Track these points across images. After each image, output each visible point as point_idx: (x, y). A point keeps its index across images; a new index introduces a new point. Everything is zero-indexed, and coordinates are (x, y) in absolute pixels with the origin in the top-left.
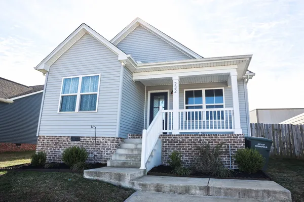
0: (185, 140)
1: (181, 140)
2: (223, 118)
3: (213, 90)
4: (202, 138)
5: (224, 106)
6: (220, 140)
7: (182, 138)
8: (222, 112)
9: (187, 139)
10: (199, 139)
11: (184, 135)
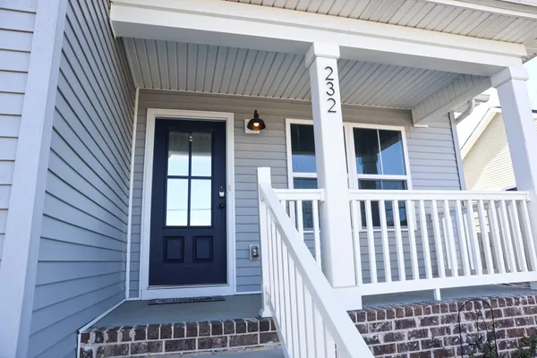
0: (400, 337)
1: (381, 336)
2: (404, 223)
3: (374, 131)
4: (464, 321)
5: (410, 184)
6: (523, 322)
7: (385, 328)
8: (402, 205)
9: (405, 332)
10: (452, 326)
11: (390, 315)
